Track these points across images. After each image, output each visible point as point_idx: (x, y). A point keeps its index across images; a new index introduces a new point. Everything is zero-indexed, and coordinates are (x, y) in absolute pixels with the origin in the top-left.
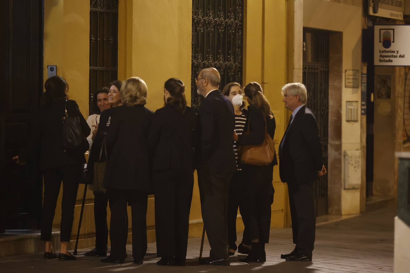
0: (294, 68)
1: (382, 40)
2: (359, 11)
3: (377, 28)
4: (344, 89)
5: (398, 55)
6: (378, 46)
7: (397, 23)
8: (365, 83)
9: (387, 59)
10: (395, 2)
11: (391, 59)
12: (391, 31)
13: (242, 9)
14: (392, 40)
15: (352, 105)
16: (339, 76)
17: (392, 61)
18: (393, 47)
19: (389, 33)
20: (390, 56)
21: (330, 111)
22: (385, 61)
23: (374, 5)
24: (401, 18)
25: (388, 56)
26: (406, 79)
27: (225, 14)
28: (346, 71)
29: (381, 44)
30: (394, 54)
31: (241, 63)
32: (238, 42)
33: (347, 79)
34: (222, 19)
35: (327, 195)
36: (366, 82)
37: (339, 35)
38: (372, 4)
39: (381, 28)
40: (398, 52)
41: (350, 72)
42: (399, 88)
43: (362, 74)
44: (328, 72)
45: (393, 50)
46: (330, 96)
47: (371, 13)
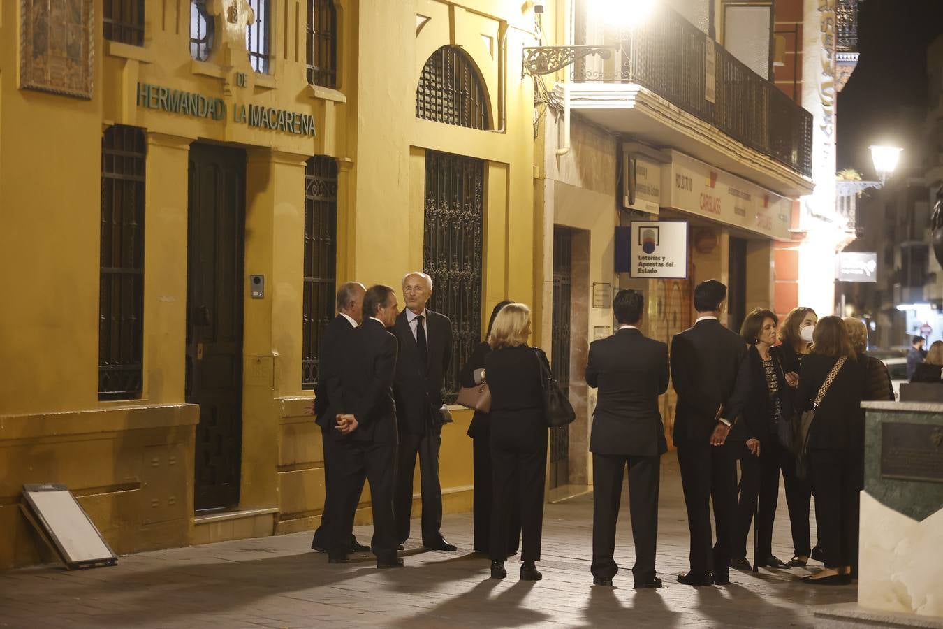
0: (543, 280)
1: (642, 242)
3: (635, 226)
4: (591, 310)
5: (665, 263)
6: (637, 250)
7: (652, 218)
9: (650, 268)
10: (652, 190)
11: (655, 268)
12: (655, 230)
13: (482, 197)
14: (656, 243)
15: (601, 332)
16: (586, 292)
17: (655, 271)
18: (658, 252)
19: (653, 232)
20: (654, 265)
21: (571, 339)
22: (645, 271)
23: (630, 194)
24: (657, 212)
25: (651, 265)
27: (461, 205)
28: (594, 285)
29: (641, 247)
30: (659, 262)
31: (480, 273)
32: (476, 243)
33: (596, 295)
34: (458, 211)
35: (568, 457)
37: (585, 234)
38: (628, 193)
40: (664, 259)
41: (599, 287)
43: (614, 289)
44: (569, 286)
45: (658, 257)
46: (572, 319)
47: (627, 205)
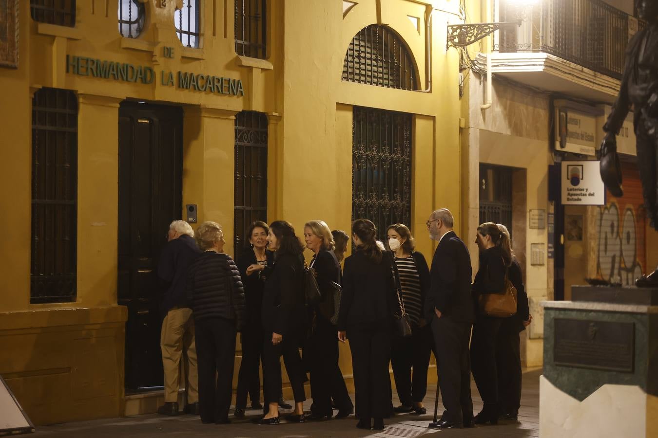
0: (469, 208)
1: (570, 177)
2: (545, 145)
3: (564, 164)
4: (528, 230)
5: (587, 193)
6: (566, 184)
7: (589, 158)
8: (552, 224)
9: (576, 197)
10: (586, 136)
11: (580, 197)
12: (580, 168)
13: (410, 143)
14: (581, 177)
15: (537, 248)
16: (523, 217)
17: (580, 200)
18: (582, 185)
19: (578, 169)
20: (579, 195)
22: (573, 200)
23: (561, 139)
24: (593, 153)
25: (577, 195)
26: (601, 220)
27: (390, 149)
28: (530, 211)
29: (569, 181)
30: (583, 192)
31: (409, 202)
32: (406, 179)
33: (532, 219)
34: (387, 154)
36: (553, 222)
37: (522, 172)
38: (559, 138)
39: (568, 164)
40: (587, 190)
41: (535, 212)
42: (592, 229)
43: (549, 214)
44: (511, 212)
45: (582, 188)
47: (558, 148)
